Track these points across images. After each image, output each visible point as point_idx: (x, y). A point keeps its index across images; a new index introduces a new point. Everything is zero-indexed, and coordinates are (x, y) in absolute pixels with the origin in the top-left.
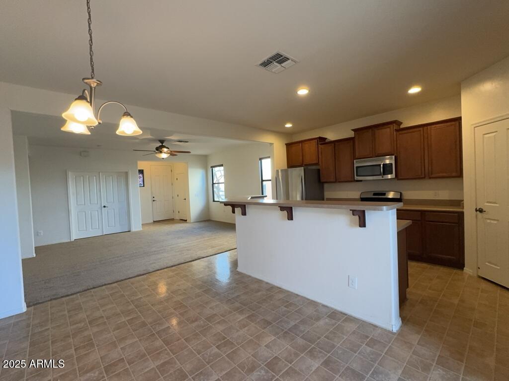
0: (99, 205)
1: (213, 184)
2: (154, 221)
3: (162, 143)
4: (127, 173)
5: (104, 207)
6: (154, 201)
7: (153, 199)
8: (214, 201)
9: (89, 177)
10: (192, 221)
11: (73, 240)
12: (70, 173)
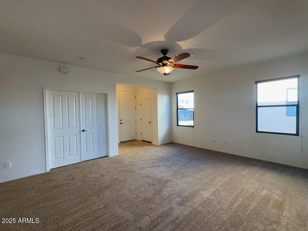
0: (78, 129)
1: (178, 109)
2: (121, 142)
3: (164, 54)
4: (106, 95)
5: (83, 131)
6: (121, 123)
7: (121, 122)
8: (178, 125)
9: (68, 97)
10: (159, 144)
11: (48, 170)
12: (47, 91)
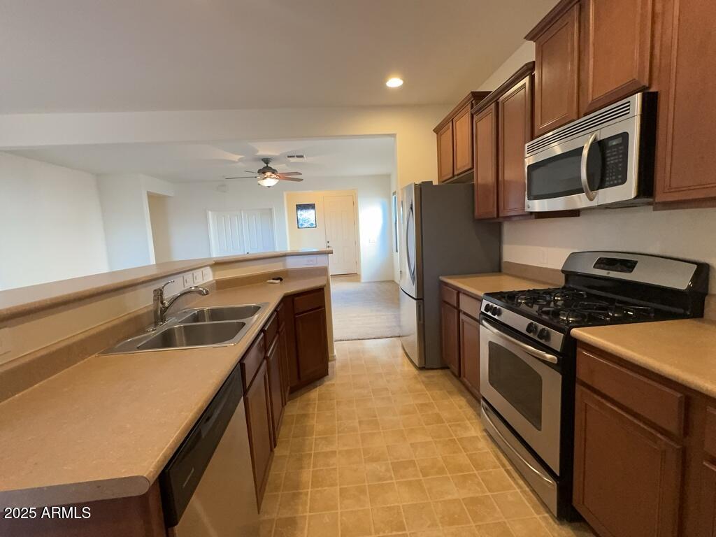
3: (267, 164)
7: (328, 244)
9: (230, 217)
10: (363, 281)
12: (210, 213)
